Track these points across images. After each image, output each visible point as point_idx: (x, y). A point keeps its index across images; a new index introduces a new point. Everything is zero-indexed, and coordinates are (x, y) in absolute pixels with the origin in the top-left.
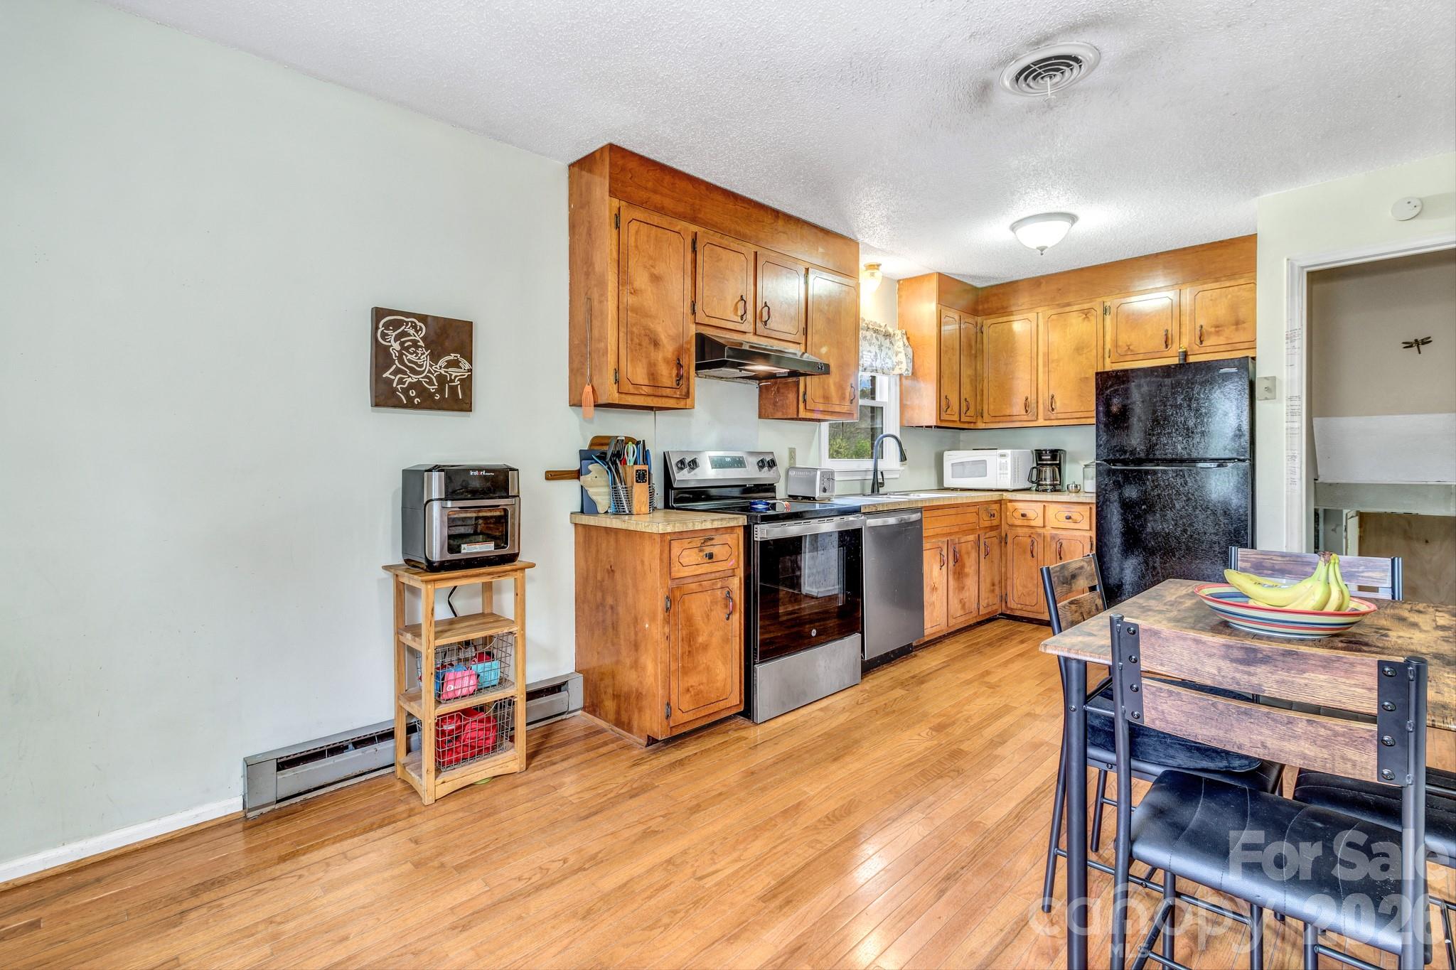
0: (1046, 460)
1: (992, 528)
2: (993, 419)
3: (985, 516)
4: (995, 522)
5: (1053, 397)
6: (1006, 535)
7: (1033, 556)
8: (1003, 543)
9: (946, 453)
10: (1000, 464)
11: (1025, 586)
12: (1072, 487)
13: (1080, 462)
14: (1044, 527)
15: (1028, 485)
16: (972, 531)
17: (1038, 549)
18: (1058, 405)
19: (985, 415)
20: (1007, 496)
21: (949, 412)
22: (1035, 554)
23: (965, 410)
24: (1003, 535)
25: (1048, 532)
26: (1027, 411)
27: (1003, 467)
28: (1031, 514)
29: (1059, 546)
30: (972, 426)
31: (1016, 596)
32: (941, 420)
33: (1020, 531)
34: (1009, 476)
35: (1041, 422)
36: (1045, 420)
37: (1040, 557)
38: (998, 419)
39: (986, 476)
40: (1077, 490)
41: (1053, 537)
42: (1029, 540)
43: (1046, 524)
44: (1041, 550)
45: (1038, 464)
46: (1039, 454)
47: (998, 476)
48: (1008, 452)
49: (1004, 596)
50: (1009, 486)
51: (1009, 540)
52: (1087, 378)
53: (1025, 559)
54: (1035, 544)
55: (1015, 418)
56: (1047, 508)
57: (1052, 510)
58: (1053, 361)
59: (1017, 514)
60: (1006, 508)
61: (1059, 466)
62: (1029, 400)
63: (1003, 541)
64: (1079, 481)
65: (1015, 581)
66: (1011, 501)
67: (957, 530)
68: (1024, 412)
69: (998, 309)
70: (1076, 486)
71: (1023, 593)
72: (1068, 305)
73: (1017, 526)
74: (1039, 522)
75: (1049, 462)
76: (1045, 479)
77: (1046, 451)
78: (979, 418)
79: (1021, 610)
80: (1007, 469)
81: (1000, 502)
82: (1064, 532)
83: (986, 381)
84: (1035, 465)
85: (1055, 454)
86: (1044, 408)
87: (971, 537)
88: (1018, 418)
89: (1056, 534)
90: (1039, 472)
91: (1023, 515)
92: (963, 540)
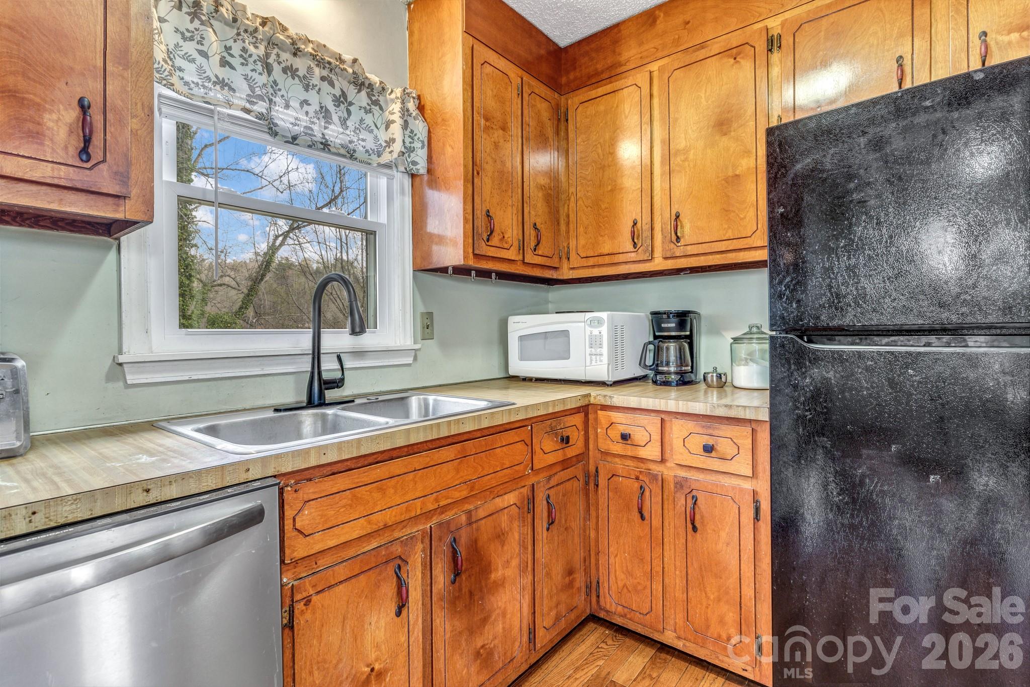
0: (668, 329)
1: (565, 464)
2: (585, 263)
3: (549, 444)
4: (571, 452)
5: (677, 217)
6: (597, 471)
7: (642, 517)
8: (592, 485)
9: (512, 320)
10: (591, 336)
11: (629, 574)
12: (713, 378)
13: (724, 333)
14: (663, 461)
15: (640, 372)
16: (515, 481)
17: (652, 504)
18: (687, 230)
19: (573, 255)
20: (597, 395)
21: (495, 241)
22: (646, 514)
23: (533, 244)
24: (592, 469)
25: (669, 472)
26: (635, 245)
27: (595, 342)
28: (639, 436)
29: (690, 503)
30: (548, 274)
31: (614, 588)
32: (477, 256)
33: (620, 466)
34: (605, 359)
35: (659, 264)
36: (666, 258)
37: (656, 522)
38: (591, 262)
39: (568, 358)
40: (721, 383)
41: (680, 484)
42: (636, 485)
43: (667, 456)
44: (657, 508)
45: (656, 337)
46: (657, 317)
47: (588, 358)
48: (604, 315)
49: (594, 584)
50: (604, 376)
51: (602, 481)
52: (737, 175)
53: (628, 520)
54: (647, 493)
55: (617, 259)
56: (668, 425)
57: (678, 430)
58: (678, 152)
59: (615, 434)
60: (596, 419)
61: (690, 338)
62: (639, 225)
63: (591, 481)
64: (724, 366)
65: (612, 560)
66: (605, 408)
67: (464, 493)
68: (632, 249)
69: (590, 77)
70: (719, 376)
71: (625, 586)
72: (702, 46)
73: (615, 455)
74: (651, 452)
75: (673, 334)
76: (668, 364)
77: (668, 313)
78: (565, 261)
79: (624, 616)
80: (601, 345)
81: (585, 410)
82: (700, 476)
83: (572, 199)
84: (651, 339)
85: (683, 317)
86: (664, 237)
87: (511, 498)
88: (621, 258)
89: (686, 479)
90: (658, 351)
91: (625, 437)
92: (481, 513)
